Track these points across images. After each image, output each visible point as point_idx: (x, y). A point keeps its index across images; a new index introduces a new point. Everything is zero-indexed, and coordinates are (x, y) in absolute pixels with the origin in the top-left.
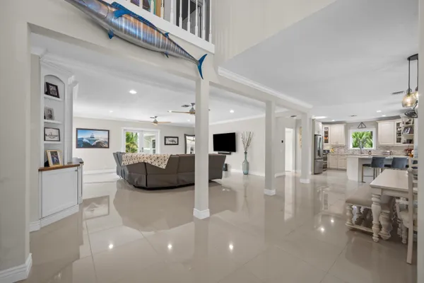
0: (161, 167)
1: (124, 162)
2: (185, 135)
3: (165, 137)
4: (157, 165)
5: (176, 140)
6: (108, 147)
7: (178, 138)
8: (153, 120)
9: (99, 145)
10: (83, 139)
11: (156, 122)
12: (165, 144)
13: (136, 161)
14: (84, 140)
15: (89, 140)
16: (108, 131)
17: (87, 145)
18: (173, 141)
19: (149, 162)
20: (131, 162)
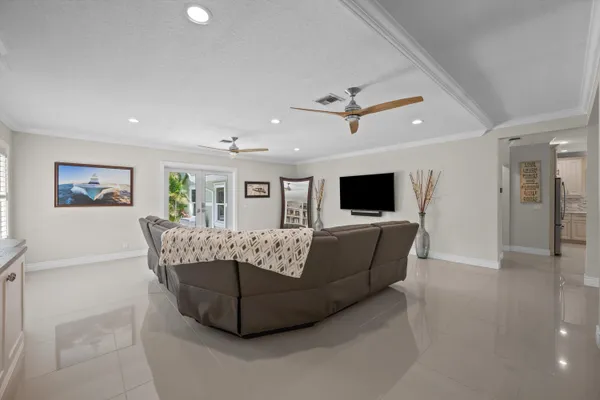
0: (287, 273)
1: (167, 255)
2: (282, 179)
3: (246, 183)
4: (276, 269)
5: (265, 187)
6: (131, 204)
7: (268, 184)
8: (228, 146)
9: (109, 200)
10: (71, 186)
11: (234, 150)
12: (246, 196)
13: (206, 256)
14: (75, 189)
15: (87, 189)
16: (131, 169)
17: (81, 200)
18: (260, 190)
19: (252, 258)
20: (190, 259)
